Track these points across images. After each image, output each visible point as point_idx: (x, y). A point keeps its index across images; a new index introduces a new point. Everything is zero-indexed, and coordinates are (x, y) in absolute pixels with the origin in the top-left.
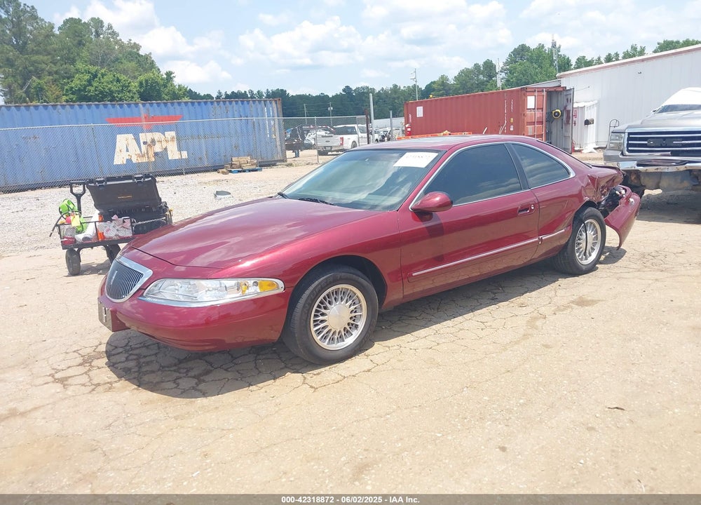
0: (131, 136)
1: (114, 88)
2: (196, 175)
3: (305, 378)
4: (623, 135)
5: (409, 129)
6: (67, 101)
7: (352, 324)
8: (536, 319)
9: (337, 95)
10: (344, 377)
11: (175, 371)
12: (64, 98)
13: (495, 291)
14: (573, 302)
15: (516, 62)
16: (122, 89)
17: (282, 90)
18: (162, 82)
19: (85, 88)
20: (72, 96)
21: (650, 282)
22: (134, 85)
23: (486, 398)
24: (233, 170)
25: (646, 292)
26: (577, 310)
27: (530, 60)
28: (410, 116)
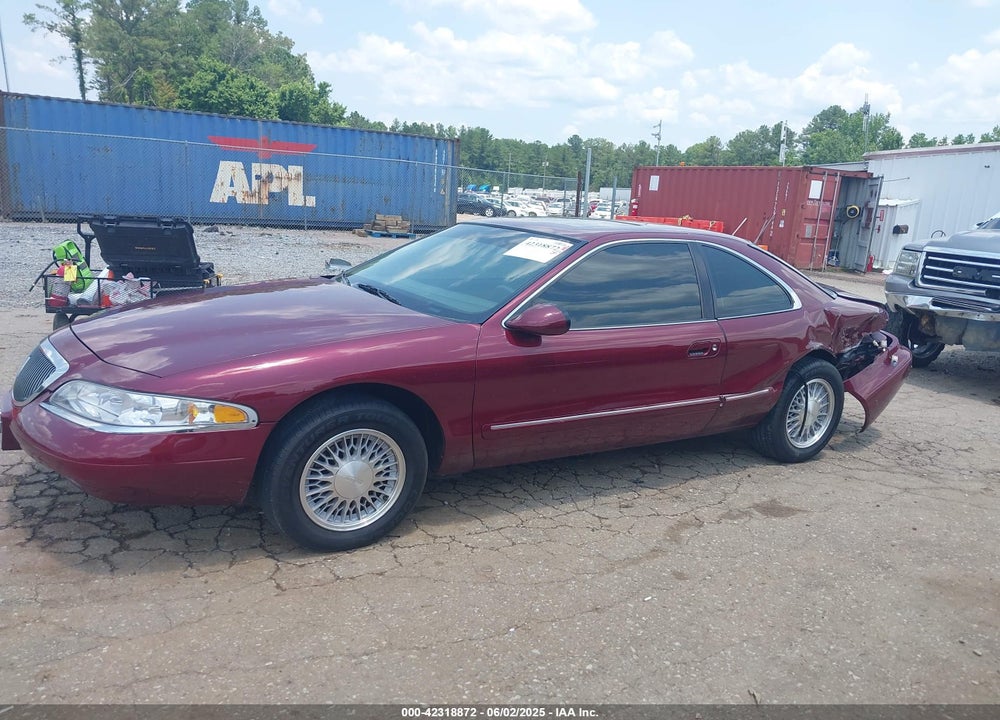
0: (239, 165)
1: (245, 97)
2: (321, 232)
3: (278, 569)
4: (919, 254)
5: (635, 207)
6: (180, 107)
7: (379, 494)
8: (684, 525)
9: (559, 146)
10: (338, 578)
11: (97, 524)
12: (178, 102)
13: (646, 469)
14: (757, 507)
15: (822, 130)
16: (256, 100)
17: (483, 130)
18: (311, 97)
19: (206, 92)
20: (187, 101)
21: (894, 491)
22: (274, 96)
23: (536, 651)
24: (374, 232)
25: (881, 508)
26: (758, 521)
27: (844, 130)
28: (640, 188)
